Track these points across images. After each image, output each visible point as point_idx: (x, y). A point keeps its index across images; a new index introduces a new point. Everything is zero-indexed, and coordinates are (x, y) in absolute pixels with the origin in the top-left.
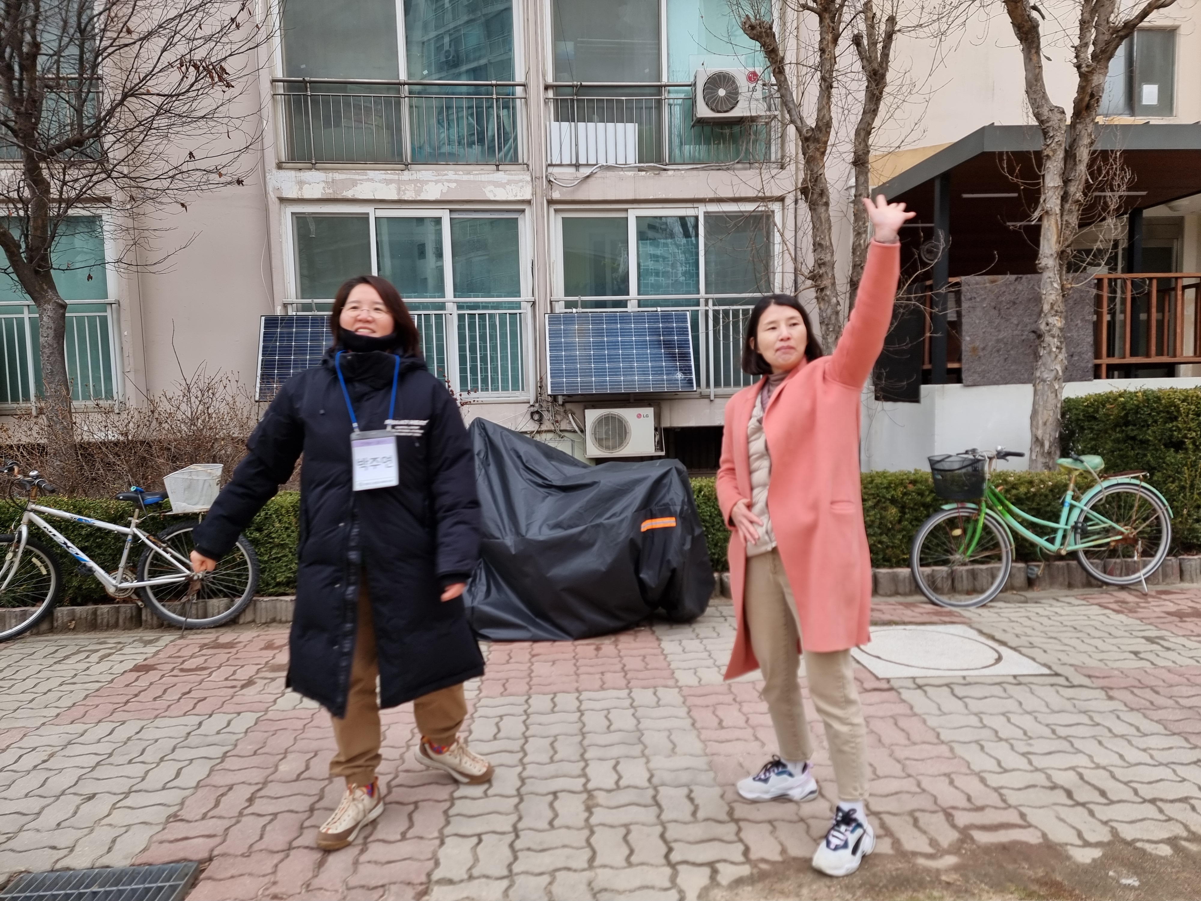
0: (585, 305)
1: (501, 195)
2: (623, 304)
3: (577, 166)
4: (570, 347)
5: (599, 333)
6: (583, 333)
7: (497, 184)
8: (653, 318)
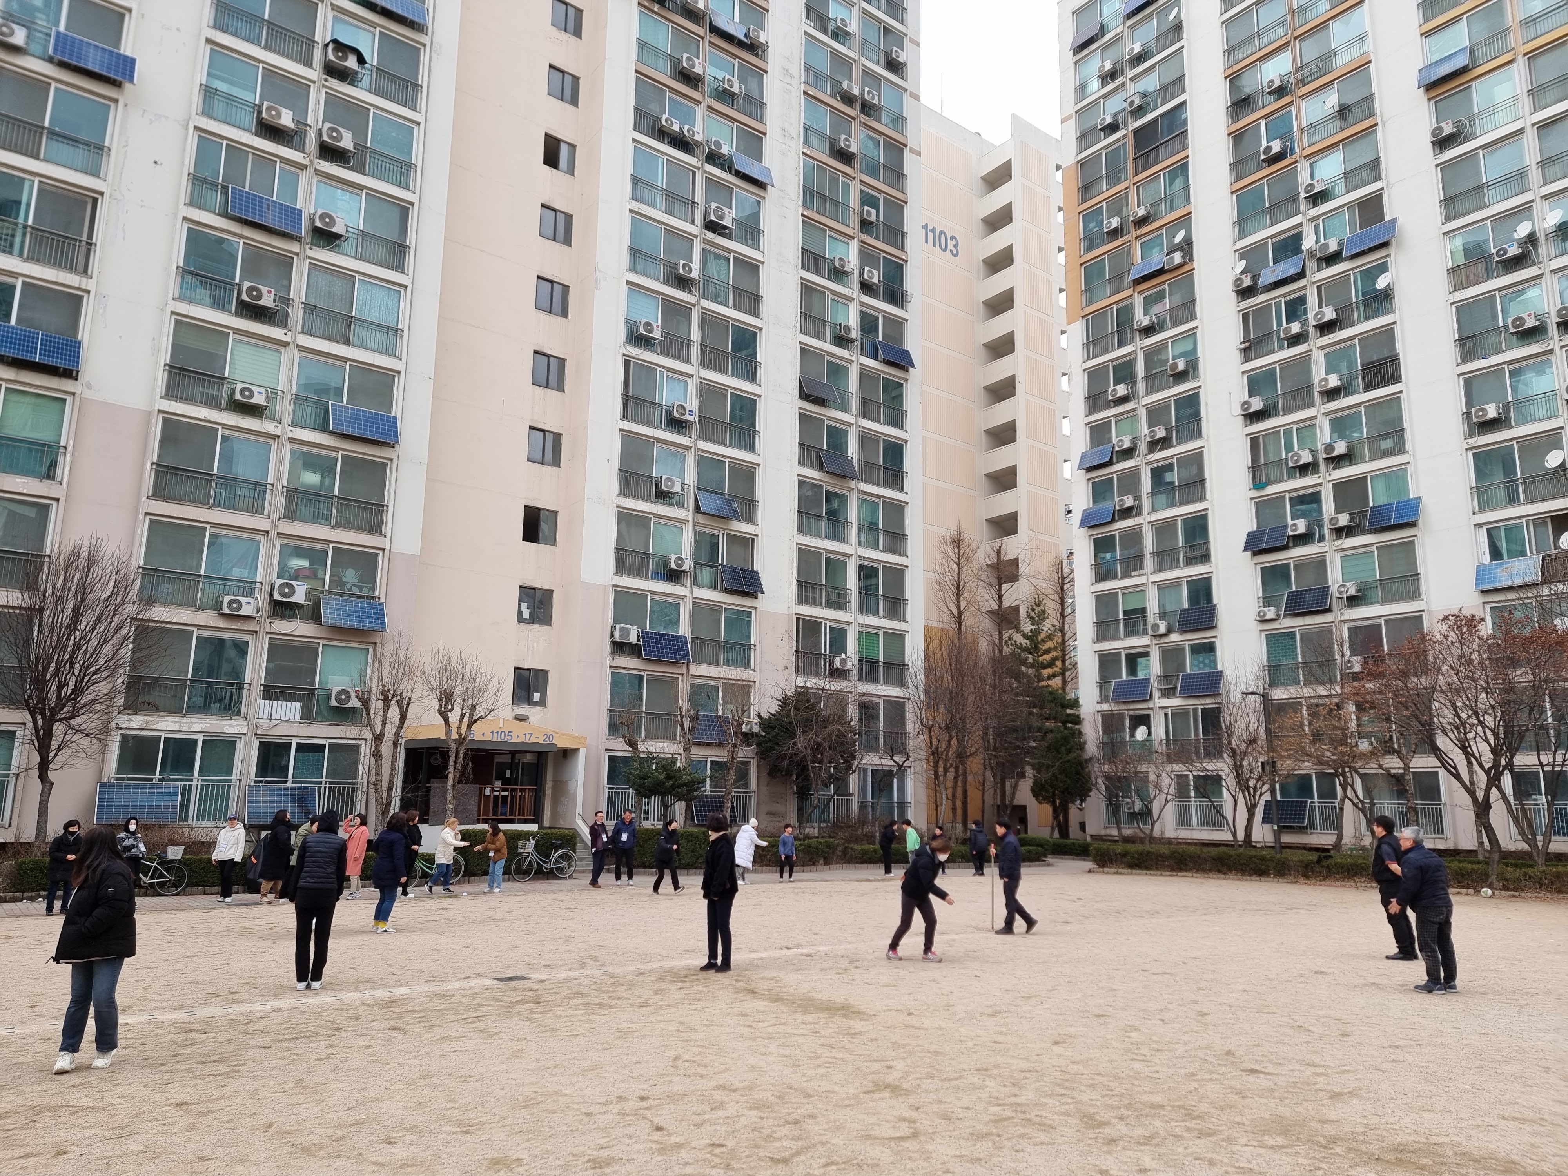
0: (266, 782)
1: (232, 730)
2: (286, 782)
3: (270, 719)
4: (257, 801)
5: (272, 795)
6: (264, 795)
7: (230, 726)
8: (300, 789)
